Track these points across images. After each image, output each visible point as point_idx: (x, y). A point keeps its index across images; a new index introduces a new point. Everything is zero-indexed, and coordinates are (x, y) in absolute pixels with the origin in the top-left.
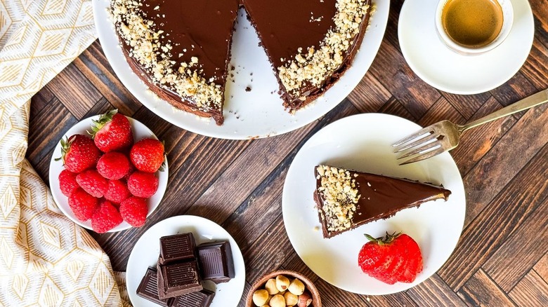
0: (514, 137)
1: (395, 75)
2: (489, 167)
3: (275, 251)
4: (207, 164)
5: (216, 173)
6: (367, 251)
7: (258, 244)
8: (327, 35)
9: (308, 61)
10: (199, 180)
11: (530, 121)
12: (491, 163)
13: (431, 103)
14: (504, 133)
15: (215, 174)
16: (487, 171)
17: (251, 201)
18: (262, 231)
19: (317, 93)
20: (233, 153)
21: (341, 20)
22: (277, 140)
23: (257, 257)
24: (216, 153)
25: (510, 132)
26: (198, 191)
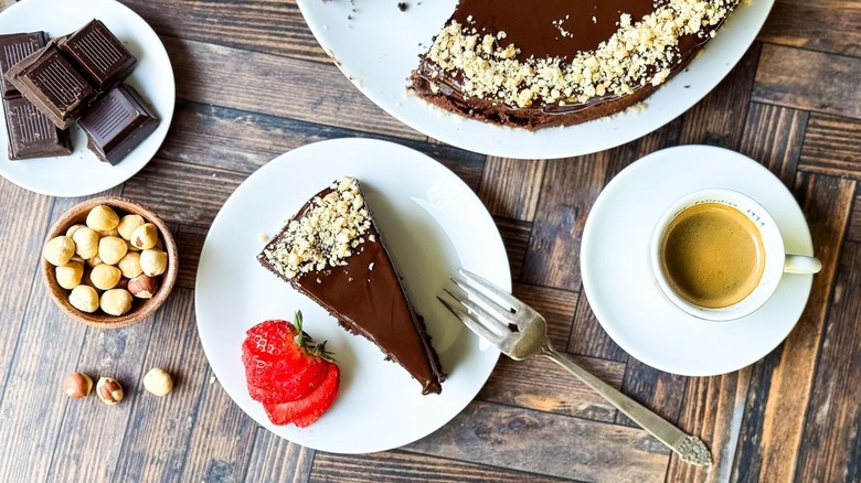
0: (587, 433)
1: (565, 205)
2: (519, 426)
3: (194, 202)
4: (256, 20)
5: (253, 42)
6: (274, 329)
7: (188, 170)
8: (550, 60)
9: (493, 57)
10: (226, 24)
11: (625, 441)
12: (528, 426)
13: (558, 284)
14: (583, 416)
15: (249, 42)
16: (512, 428)
17: (245, 119)
18: (208, 163)
19: (460, 108)
20: (297, 47)
21: (584, 65)
22: (358, 99)
23: (167, 181)
24: (281, 23)
25: (590, 424)
26: (208, 33)
